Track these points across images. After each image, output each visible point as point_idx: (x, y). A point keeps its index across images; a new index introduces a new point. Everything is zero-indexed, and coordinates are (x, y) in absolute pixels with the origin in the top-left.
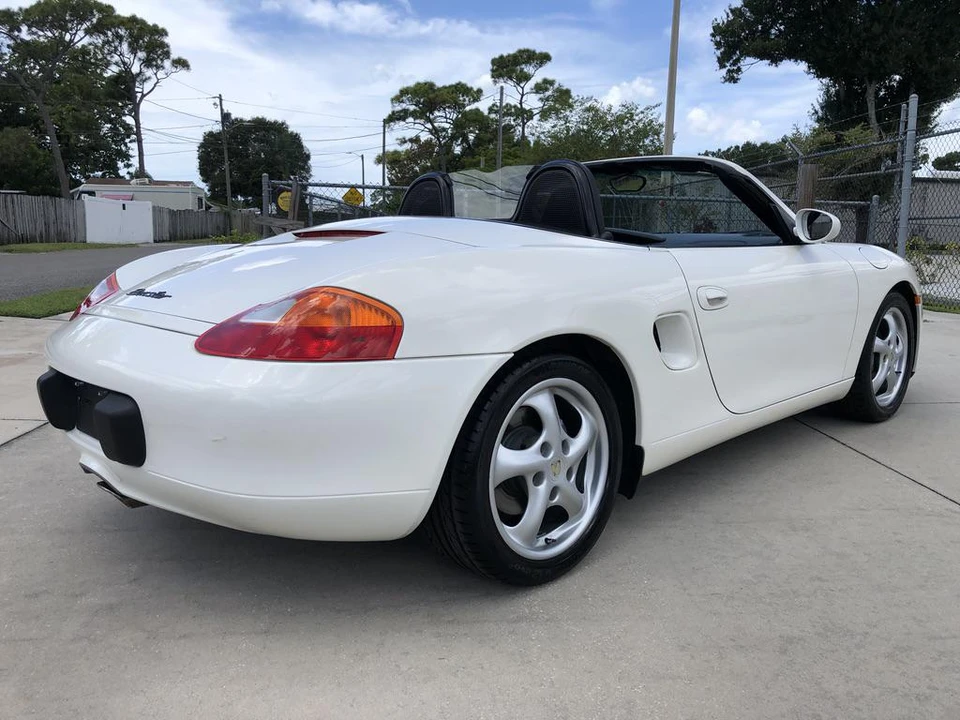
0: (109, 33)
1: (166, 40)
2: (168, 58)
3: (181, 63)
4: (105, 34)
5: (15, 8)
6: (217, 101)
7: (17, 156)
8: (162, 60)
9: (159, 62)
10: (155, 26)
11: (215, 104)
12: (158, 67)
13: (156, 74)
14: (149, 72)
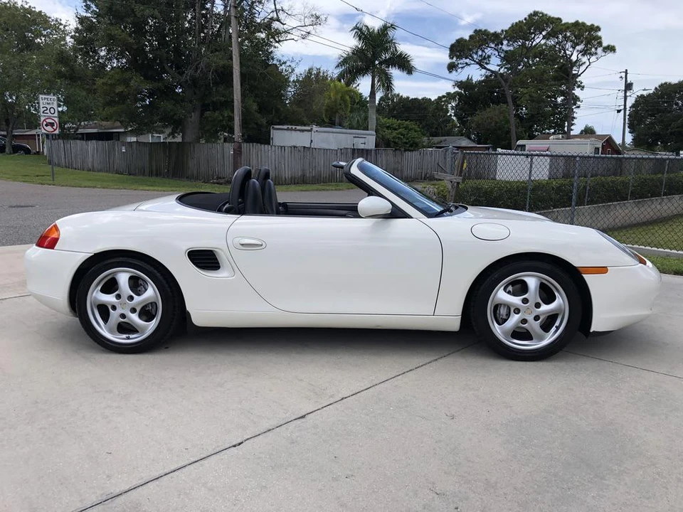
0: (560, 36)
1: (599, 34)
2: (601, 46)
3: (611, 49)
4: (557, 38)
5: (499, 31)
6: (623, 75)
7: (496, 123)
8: (596, 49)
9: (593, 50)
10: (593, 25)
11: (621, 77)
12: (591, 54)
13: (589, 60)
14: (585, 59)
